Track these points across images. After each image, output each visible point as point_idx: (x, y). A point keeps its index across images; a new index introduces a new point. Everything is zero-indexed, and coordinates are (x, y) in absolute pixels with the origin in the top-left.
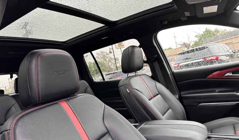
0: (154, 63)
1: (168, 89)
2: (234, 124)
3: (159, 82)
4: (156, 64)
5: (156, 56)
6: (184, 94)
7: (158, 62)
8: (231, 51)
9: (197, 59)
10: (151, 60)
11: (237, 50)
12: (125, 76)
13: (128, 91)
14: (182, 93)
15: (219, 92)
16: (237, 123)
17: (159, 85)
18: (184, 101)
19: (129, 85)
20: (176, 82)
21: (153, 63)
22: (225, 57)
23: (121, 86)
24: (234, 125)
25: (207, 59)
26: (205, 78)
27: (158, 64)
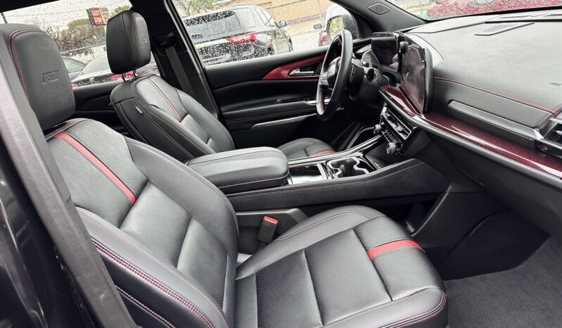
0: (167, 51)
1: (200, 103)
2: (307, 147)
3: (180, 89)
4: (172, 53)
5: (171, 35)
6: (228, 111)
7: (175, 48)
8: (272, 22)
9: (212, 40)
10: (162, 44)
11: (283, 22)
12: (119, 80)
13: (139, 110)
14: (223, 109)
15: (283, 102)
16: (309, 146)
17: (185, 97)
18: (229, 122)
19: (139, 99)
20: (212, 88)
21: (164, 51)
22: (264, 35)
23: (119, 102)
24: (307, 150)
25: (235, 39)
26: (260, 79)
27: (177, 52)
